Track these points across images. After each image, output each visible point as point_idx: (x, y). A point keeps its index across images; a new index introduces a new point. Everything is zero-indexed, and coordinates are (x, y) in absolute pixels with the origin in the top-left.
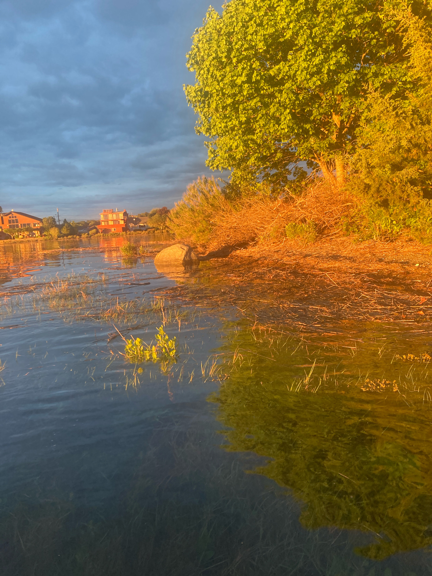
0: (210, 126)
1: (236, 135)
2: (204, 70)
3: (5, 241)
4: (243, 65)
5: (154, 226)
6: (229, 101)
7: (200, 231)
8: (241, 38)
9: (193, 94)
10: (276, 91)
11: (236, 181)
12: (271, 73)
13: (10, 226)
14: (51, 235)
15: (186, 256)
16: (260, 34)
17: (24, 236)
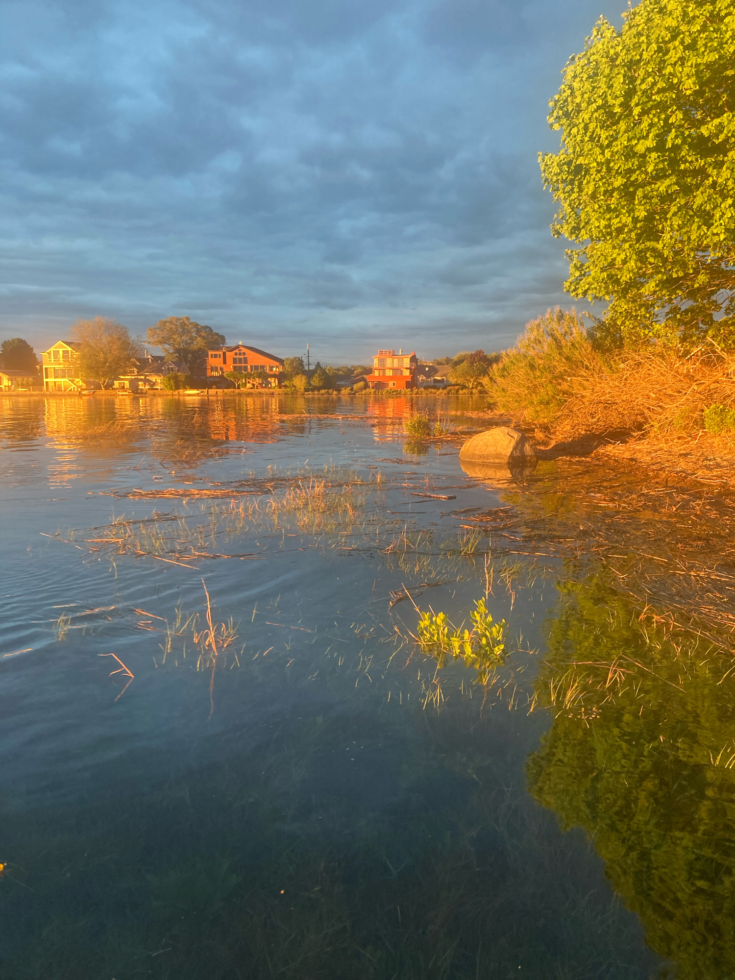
0: (578, 224)
1: (624, 241)
2: (578, 128)
3: (226, 390)
4: (651, 120)
5: (459, 382)
6: (619, 182)
7: (541, 403)
8: (652, 71)
9: (556, 170)
10: (710, 165)
11: (615, 320)
12: (704, 131)
13: (234, 367)
14: (295, 387)
15: (515, 448)
16: (689, 64)
17: (253, 385)
